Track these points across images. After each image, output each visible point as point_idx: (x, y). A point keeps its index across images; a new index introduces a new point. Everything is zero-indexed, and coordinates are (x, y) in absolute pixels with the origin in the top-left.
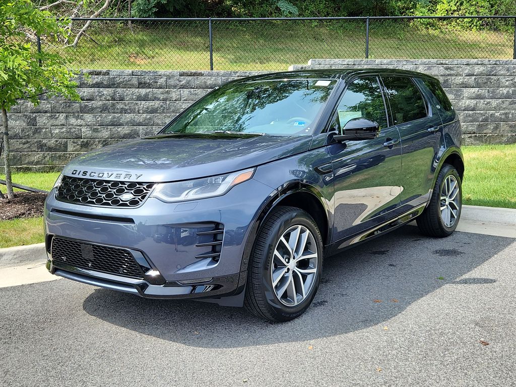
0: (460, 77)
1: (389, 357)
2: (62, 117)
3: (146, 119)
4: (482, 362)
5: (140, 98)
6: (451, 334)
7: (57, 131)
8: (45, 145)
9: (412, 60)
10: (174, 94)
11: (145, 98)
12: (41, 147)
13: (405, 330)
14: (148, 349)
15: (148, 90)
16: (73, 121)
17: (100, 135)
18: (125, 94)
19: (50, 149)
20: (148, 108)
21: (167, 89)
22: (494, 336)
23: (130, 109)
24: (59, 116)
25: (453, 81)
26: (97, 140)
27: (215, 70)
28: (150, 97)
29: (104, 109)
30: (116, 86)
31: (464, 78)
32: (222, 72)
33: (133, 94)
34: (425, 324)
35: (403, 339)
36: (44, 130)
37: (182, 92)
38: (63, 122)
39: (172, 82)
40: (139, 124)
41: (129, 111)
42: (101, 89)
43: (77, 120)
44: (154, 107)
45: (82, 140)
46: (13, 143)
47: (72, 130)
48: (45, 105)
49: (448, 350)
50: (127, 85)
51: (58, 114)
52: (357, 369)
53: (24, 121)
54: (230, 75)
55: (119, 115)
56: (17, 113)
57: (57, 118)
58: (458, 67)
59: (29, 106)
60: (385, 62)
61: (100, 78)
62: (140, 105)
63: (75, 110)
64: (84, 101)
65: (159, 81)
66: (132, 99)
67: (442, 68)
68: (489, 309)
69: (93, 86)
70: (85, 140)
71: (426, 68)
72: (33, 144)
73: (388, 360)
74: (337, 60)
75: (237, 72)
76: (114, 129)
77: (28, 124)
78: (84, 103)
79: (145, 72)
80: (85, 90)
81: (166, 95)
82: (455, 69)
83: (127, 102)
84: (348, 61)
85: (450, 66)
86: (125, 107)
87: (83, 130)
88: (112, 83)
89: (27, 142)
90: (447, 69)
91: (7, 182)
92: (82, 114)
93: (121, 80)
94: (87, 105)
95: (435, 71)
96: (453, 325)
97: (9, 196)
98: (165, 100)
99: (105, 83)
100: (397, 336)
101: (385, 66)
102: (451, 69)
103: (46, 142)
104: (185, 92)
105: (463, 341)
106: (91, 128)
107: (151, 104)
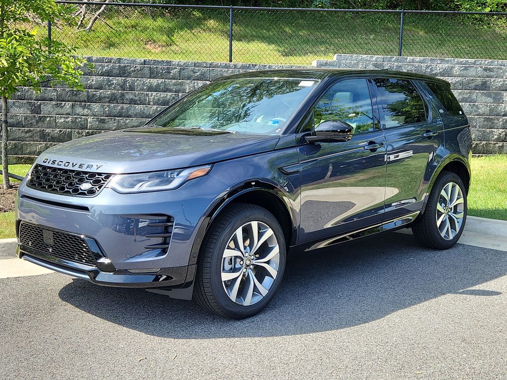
0: (500, 80)
1: (364, 367)
2: (68, 105)
5: (151, 89)
6: (434, 349)
7: (62, 120)
8: (49, 134)
9: (447, 59)
10: (187, 86)
11: (157, 89)
12: (44, 136)
14: (123, 346)
15: (160, 81)
16: (79, 110)
17: (106, 126)
18: (136, 84)
19: (53, 139)
20: (158, 100)
21: (180, 81)
22: (477, 353)
23: (140, 100)
24: (65, 104)
25: (492, 83)
27: (233, 62)
28: (161, 88)
29: (113, 99)
30: (126, 75)
31: (504, 81)
32: (240, 64)
33: (144, 84)
34: (410, 337)
35: (383, 351)
36: (48, 119)
37: (196, 84)
38: (69, 111)
39: (185, 73)
42: (111, 78)
43: (84, 109)
44: (165, 99)
45: (87, 131)
46: (15, 131)
47: (77, 120)
48: (51, 93)
49: (426, 363)
50: (139, 74)
51: (64, 102)
53: (28, 109)
54: (249, 67)
55: (128, 105)
56: (21, 100)
57: (63, 107)
58: (498, 69)
60: (417, 60)
61: (110, 66)
62: (151, 96)
63: (82, 99)
64: (92, 90)
65: (172, 72)
66: (143, 90)
67: (480, 69)
68: (481, 326)
69: (102, 74)
70: (90, 131)
71: (463, 68)
72: (36, 133)
73: (363, 370)
74: (364, 56)
75: (256, 65)
76: (122, 121)
77: (32, 112)
78: (92, 92)
79: (158, 61)
80: (94, 78)
81: (179, 87)
82: (495, 70)
83: (137, 93)
84: (377, 58)
85: (490, 67)
86: (135, 98)
87: (89, 120)
88: (123, 72)
89: (30, 131)
90: (486, 70)
91: (3, 171)
92: (89, 104)
93: (133, 69)
94: (95, 94)
95: (472, 72)
96: (439, 340)
97: (5, 187)
98: (177, 91)
99: (115, 71)
100: (378, 348)
101: (417, 64)
102: (490, 70)
103: (49, 131)
104: (199, 84)
105: (443, 356)
106: (98, 118)
107: (162, 96)
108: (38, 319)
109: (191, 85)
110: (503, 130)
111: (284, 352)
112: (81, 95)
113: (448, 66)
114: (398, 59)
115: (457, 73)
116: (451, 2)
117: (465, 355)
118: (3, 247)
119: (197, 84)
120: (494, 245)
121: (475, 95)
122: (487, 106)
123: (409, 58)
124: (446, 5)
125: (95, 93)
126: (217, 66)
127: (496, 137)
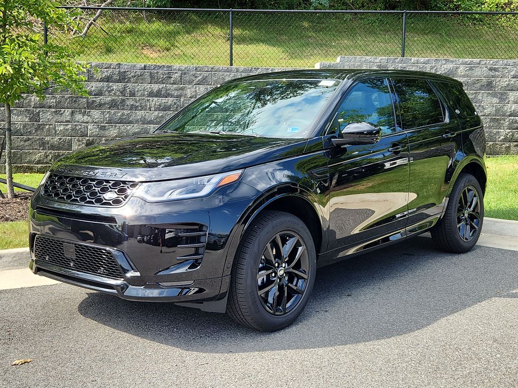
0: (505, 79)
1: (398, 369)
2: (68, 112)
3: (158, 117)
4: (495, 377)
5: (151, 94)
6: (467, 350)
7: (62, 128)
8: (48, 143)
10: (189, 90)
11: (158, 94)
12: (43, 144)
13: (419, 344)
14: (150, 353)
15: (161, 86)
16: (79, 117)
17: (107, 133)
18: (136, 90)
19: (53, 147)
20: (160, 105)
21: (182, 86)
23: (141, 106)
24: (64, 111)
25: (498, 83)
26: (104, 138)
27: (234, 66)
28: (163, 93)
29: (113, 105)
30: (126, 80)
31: (510, 81)
32: (242, 68)
33: (144, 90)
34: (441, 339)
35: (415, 353)
36: (47, 127)
37: (197, 88)
38: (68, 119)
39: (187, 78)
40: (150, 122)
41: (140, 108)
42: (111, 84)
43: (83, 116)
44: (167, 104)
45: (87, 138)
46: (14, 140)
47: (77, 128)
48: (49, 100)
49: (461, 364)
50: (139, 78)
52: (363, 380)
53: (26, 116)
54: (251, 71)
55: (129, 112)
56: (19, 107)
57: (62, 114)
58: (503, 68)
59: (33, 100)
60: (422, 61)
61: (109, 72)
62: (152, 101)
63: (81, 106)
64: (92, 97)
65: (173, 77)
66: (143, 95)
67: (485, 69)
69: (102, 80)
70: (91, 139)
71: (468, 68)
72: (35, 141)
73: (397, 372)
74: (368, 58)
75: (258, 68)
76: (123, 127)
77: (31, 120)
78: (91, 98)
79: (159, 66)
80: (94, 84)
81: (181, 91)
82: (501, 70)
83: (138, 99)
84: (381, 59)
85: (495, 66)
86: (135, 104)
87: (89, 127)
88: (123, 78)
89: (29, 139)
90: (491, 69)
91: (7, 180)
92: (89, 110)
93: (133, 74)
94: (95, 101)
95: (478, 72)
96: (470, 340)
97: (9, 196)
98: (179, 97)
99: (116, 77)
100: (409, 350)
101: (421, 65)
102: (496, 70)
103: (49, 139)
104: (201, 89)
105: (477, 357)
106: (98, 125)
107: (163, 101)
108: (60, 328)
109: (193, 90)
110: (510, 131)
111: (315, 356)
112: (80, 102)
113: (453, 67)
114: (402, 61)
115: (462, 73)
116: (450, 2)
117: (499, 356)
118: (13, 257)
119: (199, 89)
120: (510, 246)
121: (481, 95)
122: (493, 106)
123: (414, 59)
124: (445, 6)
125: (94, 99)
126: (218, 70)
127: (503, 137)
